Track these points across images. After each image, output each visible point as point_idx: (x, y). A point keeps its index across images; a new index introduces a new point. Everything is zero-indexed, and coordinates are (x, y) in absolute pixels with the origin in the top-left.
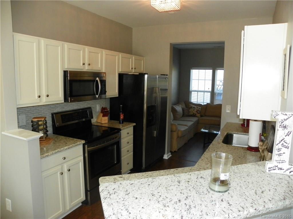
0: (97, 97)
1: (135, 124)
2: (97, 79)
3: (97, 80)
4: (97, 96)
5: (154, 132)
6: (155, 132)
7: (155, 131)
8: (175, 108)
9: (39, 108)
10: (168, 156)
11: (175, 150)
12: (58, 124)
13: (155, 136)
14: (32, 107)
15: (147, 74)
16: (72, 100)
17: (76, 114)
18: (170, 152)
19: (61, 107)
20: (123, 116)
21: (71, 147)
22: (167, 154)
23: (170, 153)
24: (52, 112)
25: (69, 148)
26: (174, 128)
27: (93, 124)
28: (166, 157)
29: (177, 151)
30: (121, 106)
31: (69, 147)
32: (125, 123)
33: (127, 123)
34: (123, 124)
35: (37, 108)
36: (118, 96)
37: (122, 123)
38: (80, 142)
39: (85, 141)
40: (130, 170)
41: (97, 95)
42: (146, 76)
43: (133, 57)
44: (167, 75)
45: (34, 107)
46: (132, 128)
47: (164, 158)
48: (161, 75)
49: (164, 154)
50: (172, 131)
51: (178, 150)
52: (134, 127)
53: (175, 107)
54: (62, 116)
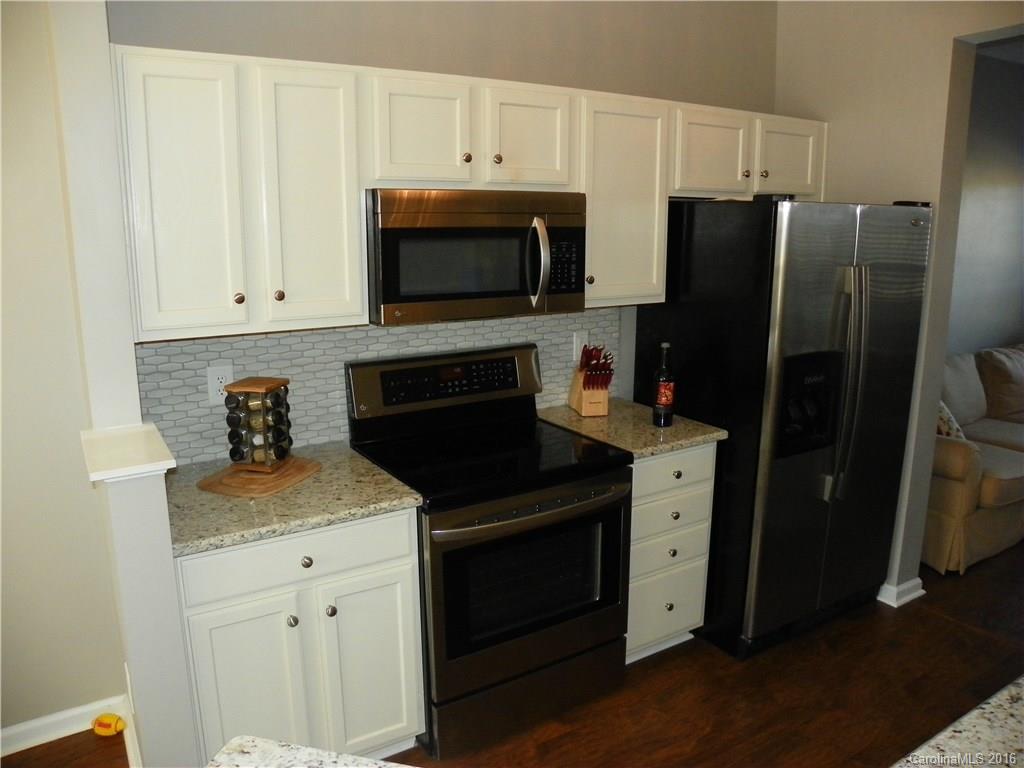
0: (534, 303)
1: (723, 435)
2: (536, 223)
3: (535, 228)
4: (534, 300)
5: (824, 480)
6: (829, 480)
7: (832, 474)
8: (1000, 362)
9: (290, 340)
10: (899, 595)
11: (952, 568)
12: (363, 408)
13: (826, 498)
14: (264, 336)
15: (791, 198)
16: (398, 314)
17: (458, 370)
18: (920, 576)
19: (395, 339)
20: (669, 393)
21: (343, 520)
22: (898, 584)
23: (919, 581)
24: (351, 357)
25: (330, 523)
26: (956, 463)
27: (540, 415)
28: (890, 595)
29: (961, 573)
30: (665, 345)
31: (333, 517)
32: (681, 423)
33: (692, 424)
34: (668, 428)
35: (282, 342)
36: (662, 300)
37: (668, 423)
38: (395, 503)
39: (421, 499)
40: (690, 632)
41: (535, 294)
42: (785, 209)
43: (758, 123)
44: (926, 205)
45: (269, 336)
46: (710, 452)
47: (879, 598)
48: (896, 203)
49: (882, 583)
50: (940, 475)
51: (969, 569)
52: (720, 444)
53: (1003, 358)
54: (383, 375)
